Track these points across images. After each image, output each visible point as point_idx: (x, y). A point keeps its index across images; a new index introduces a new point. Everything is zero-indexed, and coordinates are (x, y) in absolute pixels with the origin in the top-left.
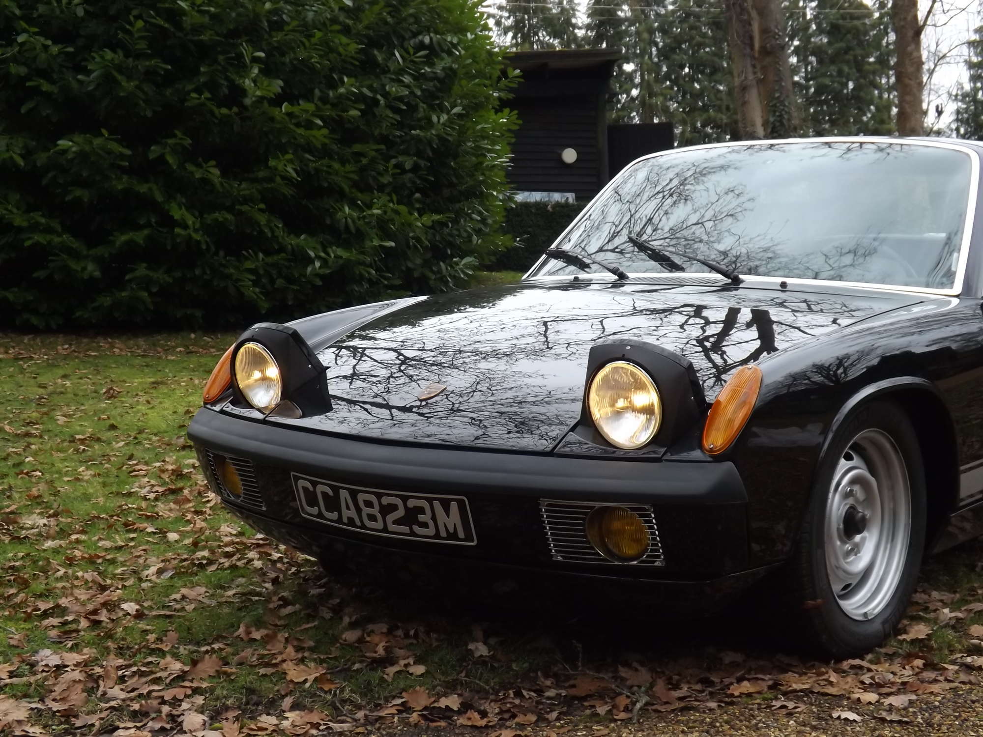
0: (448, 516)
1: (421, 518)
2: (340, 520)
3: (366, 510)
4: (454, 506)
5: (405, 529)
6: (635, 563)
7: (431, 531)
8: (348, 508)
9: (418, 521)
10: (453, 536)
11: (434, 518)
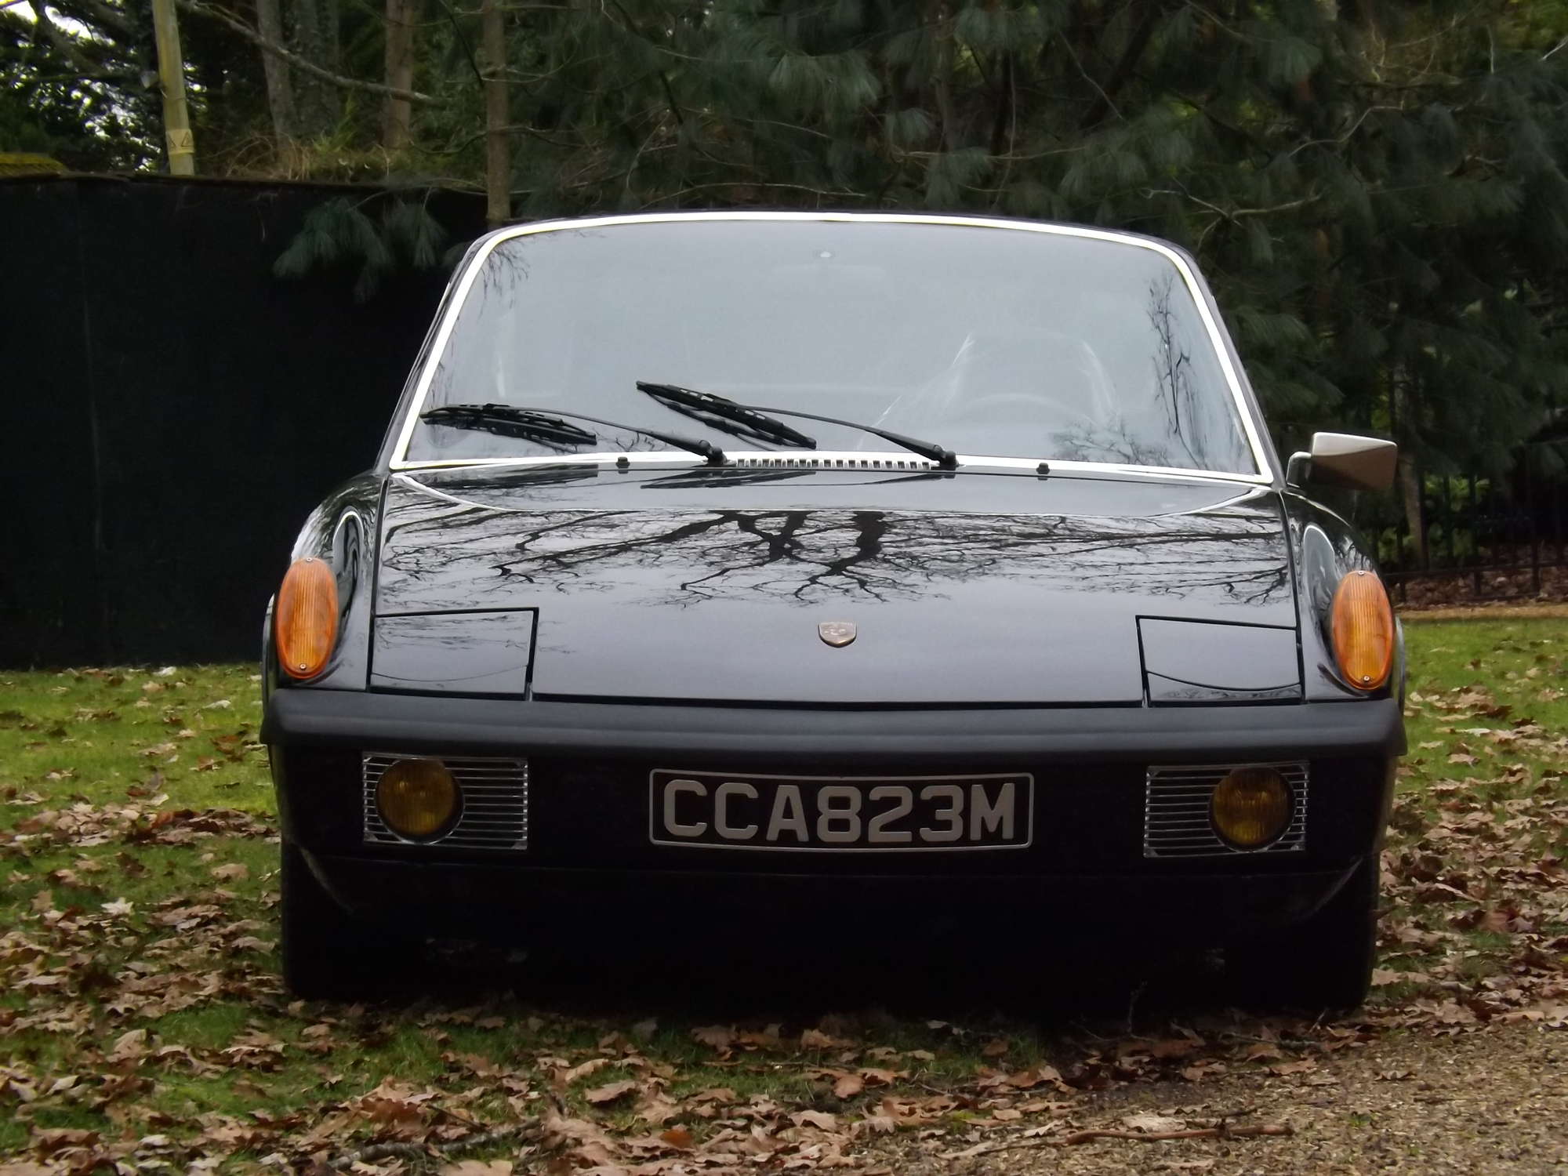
0: (992, 805)
1: (941, 814)
2: (760, 838)
3: (827, 814)
4: (1008, 792)
5: (905, 836)
6: (1266, 849)
7: (955, 833)
8: (788, 813)
9: (935, 820)
10: (996, 837)
11: (966, 814)
